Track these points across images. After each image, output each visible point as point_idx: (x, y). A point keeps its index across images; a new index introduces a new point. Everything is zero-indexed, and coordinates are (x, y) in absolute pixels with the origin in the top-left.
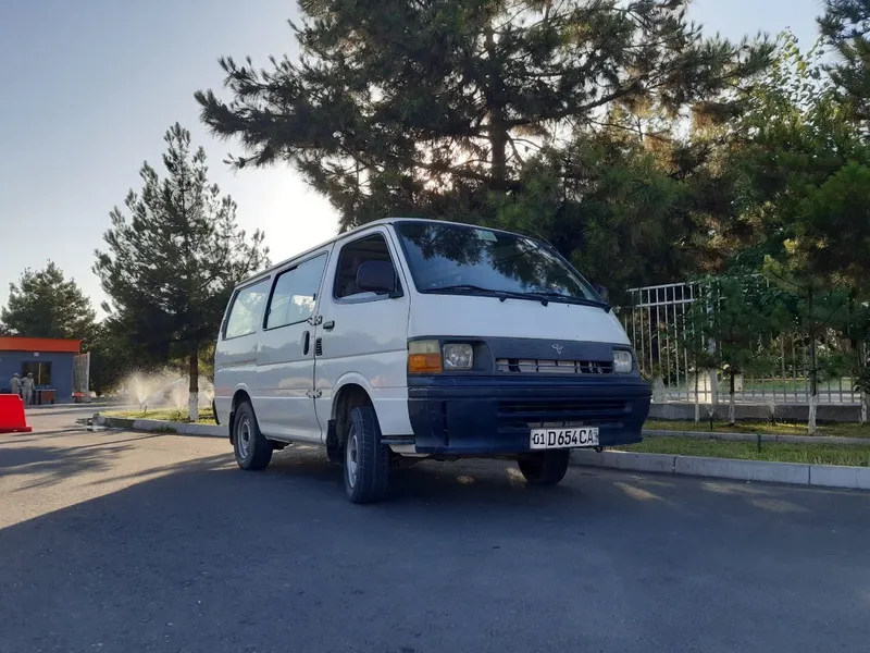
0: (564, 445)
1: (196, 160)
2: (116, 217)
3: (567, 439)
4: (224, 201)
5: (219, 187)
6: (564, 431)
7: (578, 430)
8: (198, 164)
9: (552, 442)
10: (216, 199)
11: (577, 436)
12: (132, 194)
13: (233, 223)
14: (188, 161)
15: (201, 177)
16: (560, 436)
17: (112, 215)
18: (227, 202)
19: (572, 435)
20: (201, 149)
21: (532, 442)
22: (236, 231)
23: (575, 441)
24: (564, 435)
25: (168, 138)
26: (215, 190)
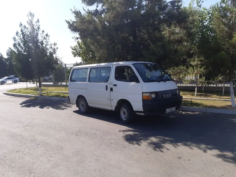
1: (36, 22)
2: (15, 39)
4: (46, 35)
5: (44, 31)
7: (173, 108)
8: (37, 24)
9: (169, 111)
10: (43, 34)
12: (17, 32)
13: (48, 41)
14: (34, 23)
15: (39, 28)
17: (13, 39)
18: (47, 35)
20: (38, 19)
21: (166, 111)
22: (49, 43)
23: (172, 110)
25: (28, 16)
26: (43, 31)
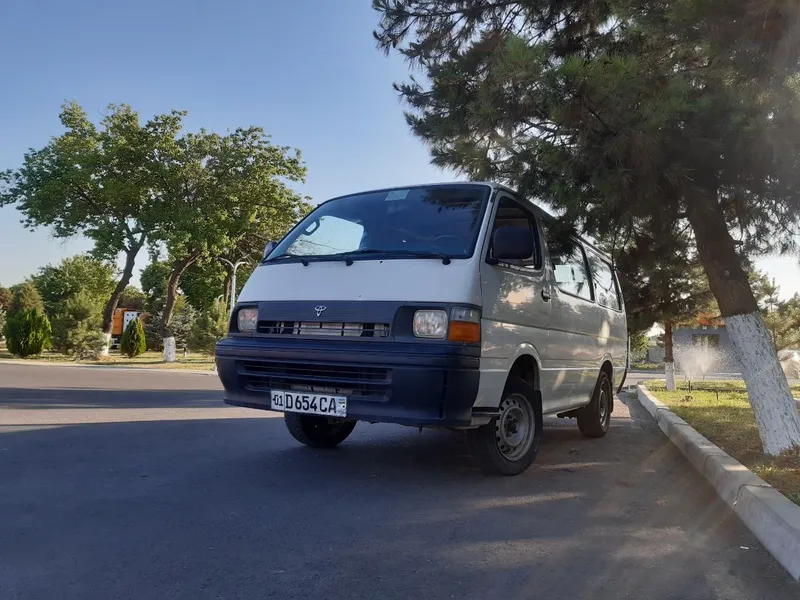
0: (302, 411)
3: (305, 404)
6: (301, 395)
7: (319, 397)
9: (290, 405)
11: (317, 402)
16: (297, 401)
19: (310, 400)
21: (273, 402)
23: (315, 408)
24: (300, 399)
